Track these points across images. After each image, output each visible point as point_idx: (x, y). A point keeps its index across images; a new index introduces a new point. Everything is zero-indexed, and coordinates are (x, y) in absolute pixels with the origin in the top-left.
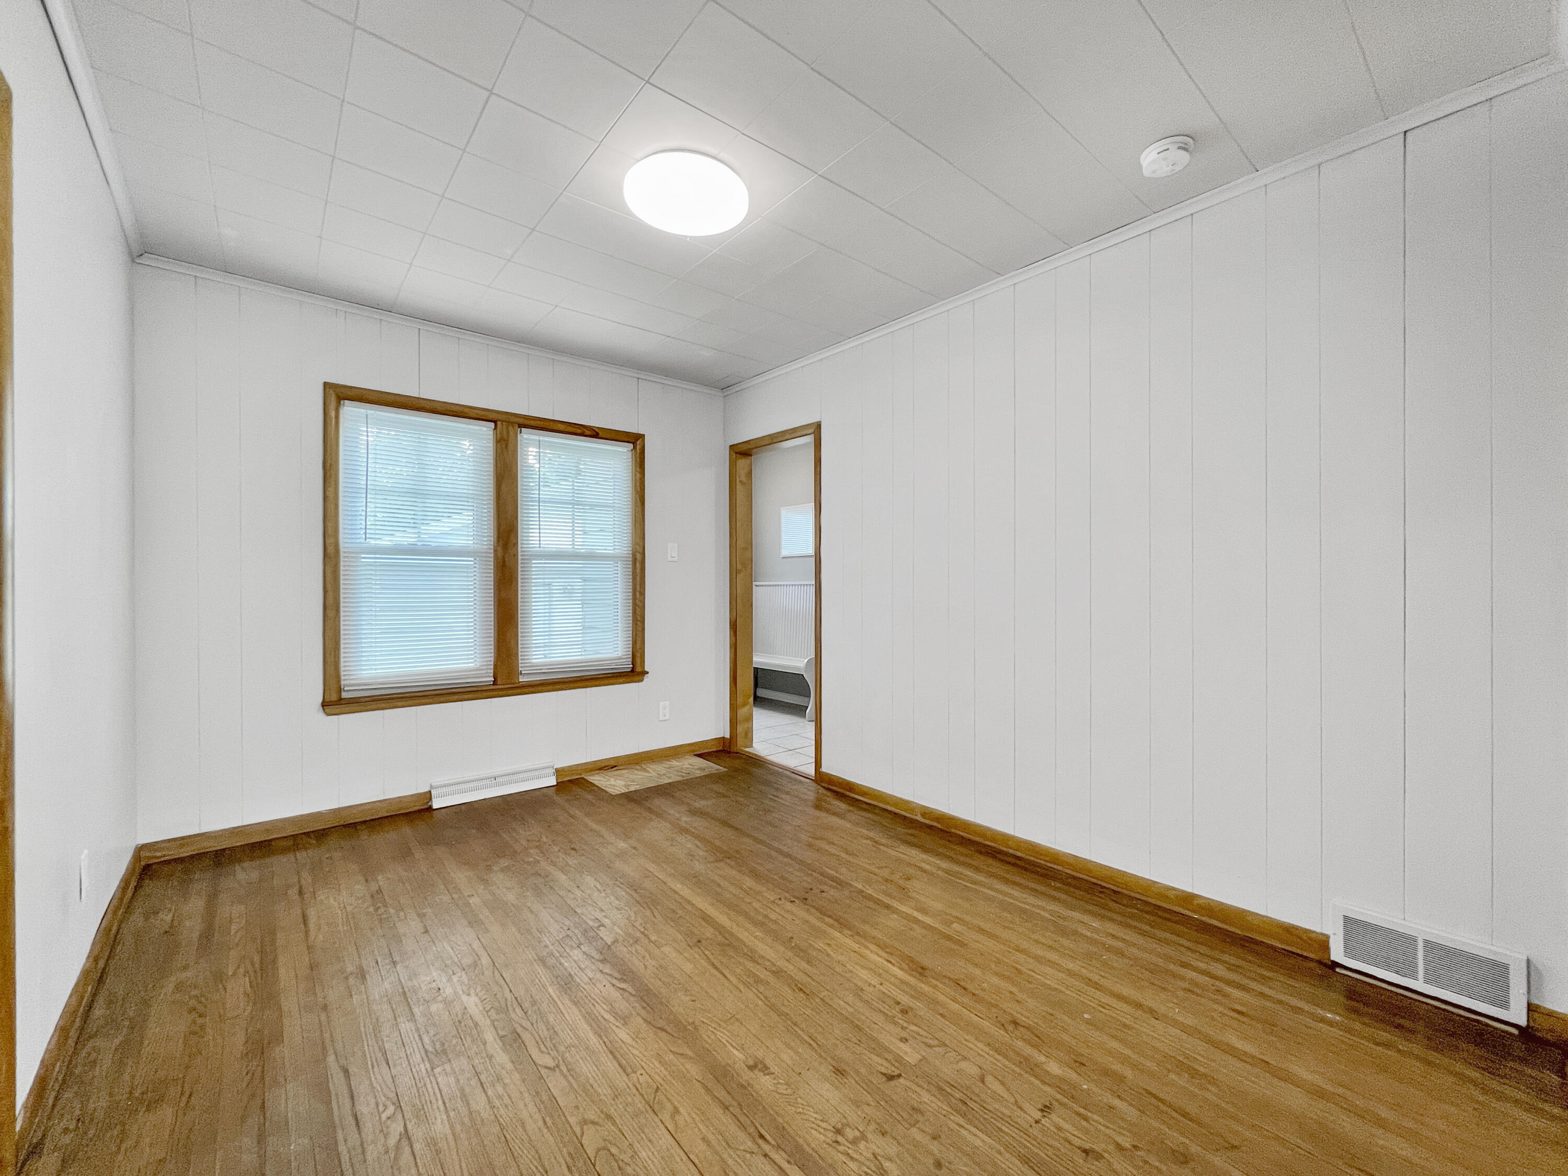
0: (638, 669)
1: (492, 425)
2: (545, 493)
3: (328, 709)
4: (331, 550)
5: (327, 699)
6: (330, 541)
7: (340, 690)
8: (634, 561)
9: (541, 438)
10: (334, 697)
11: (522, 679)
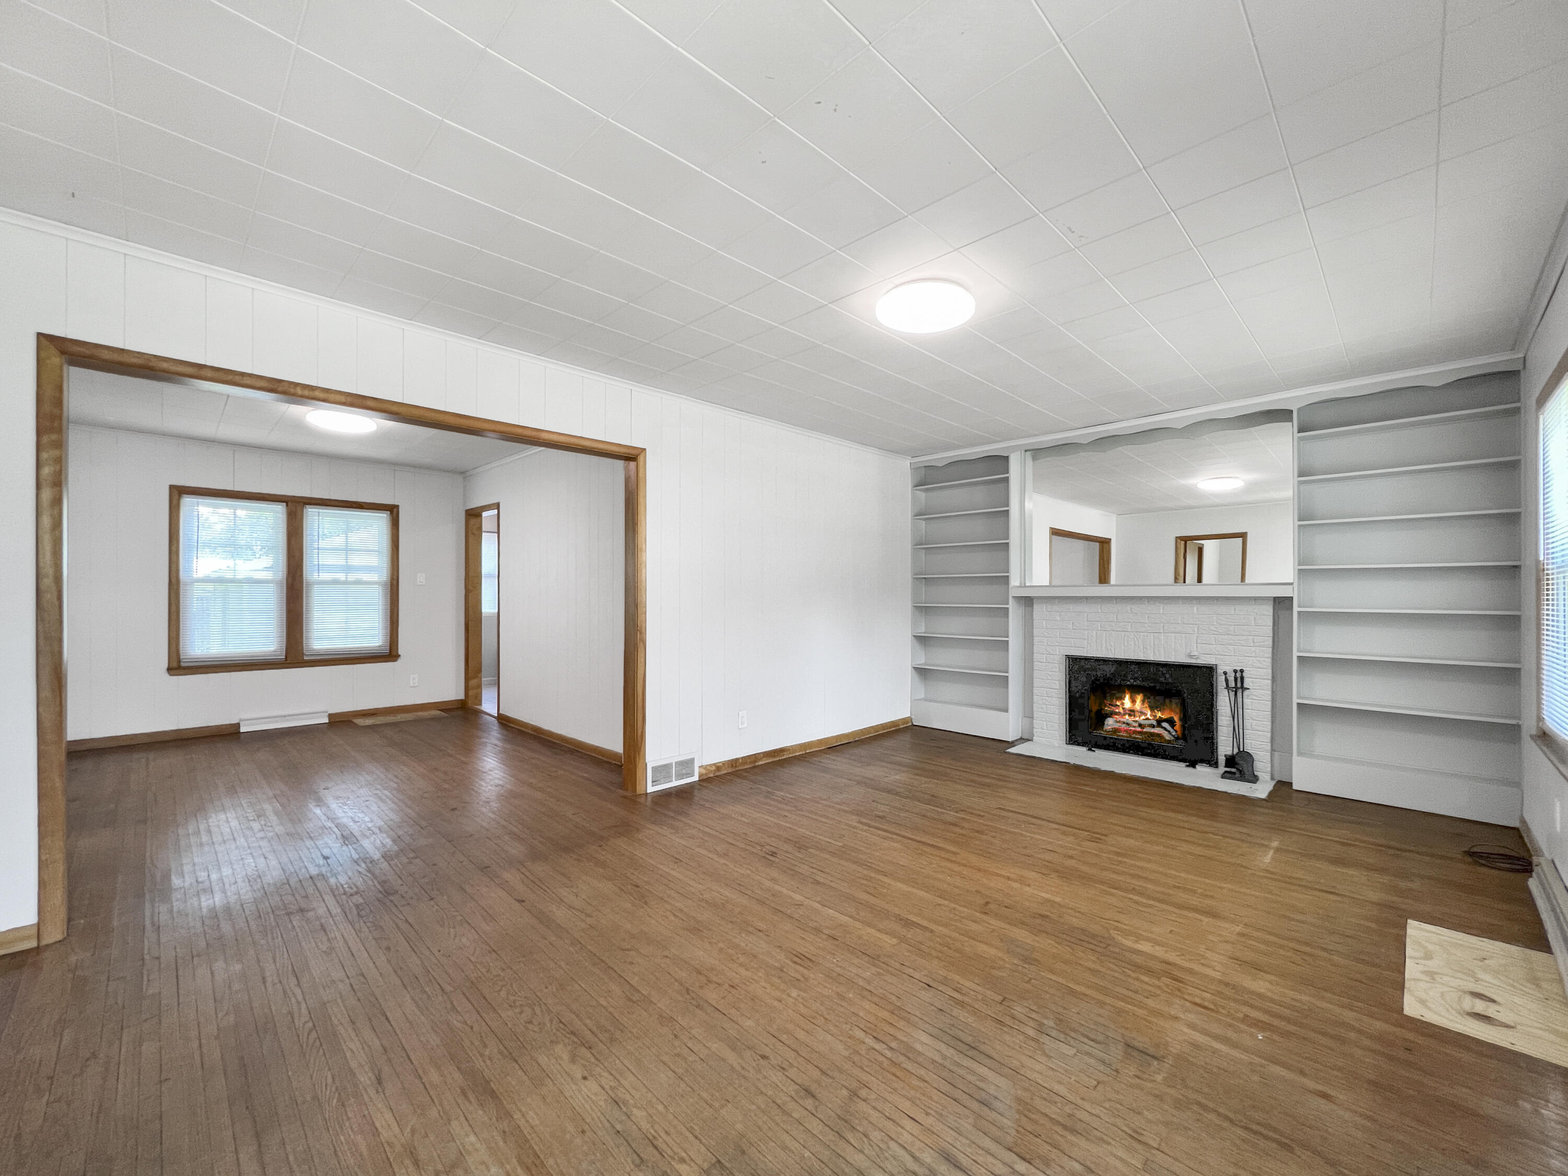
0: (394, 653)
1: (285, 504)
2: (322, 544)
3: (172, 672)
4: (174, 580)
5: (171, 666)
6: (174, 575)
7: (179, 661)
8: (392, 585)
9: (321, 511)
10: (175, 665)
11: (305, 658)
